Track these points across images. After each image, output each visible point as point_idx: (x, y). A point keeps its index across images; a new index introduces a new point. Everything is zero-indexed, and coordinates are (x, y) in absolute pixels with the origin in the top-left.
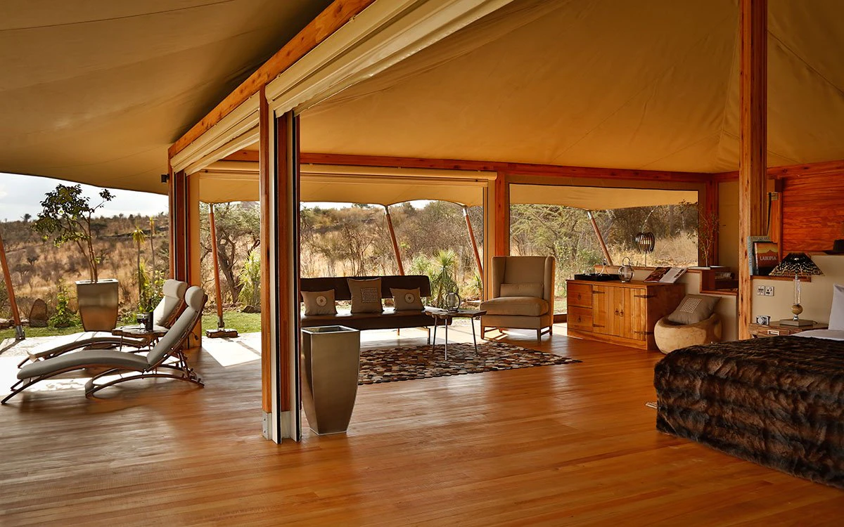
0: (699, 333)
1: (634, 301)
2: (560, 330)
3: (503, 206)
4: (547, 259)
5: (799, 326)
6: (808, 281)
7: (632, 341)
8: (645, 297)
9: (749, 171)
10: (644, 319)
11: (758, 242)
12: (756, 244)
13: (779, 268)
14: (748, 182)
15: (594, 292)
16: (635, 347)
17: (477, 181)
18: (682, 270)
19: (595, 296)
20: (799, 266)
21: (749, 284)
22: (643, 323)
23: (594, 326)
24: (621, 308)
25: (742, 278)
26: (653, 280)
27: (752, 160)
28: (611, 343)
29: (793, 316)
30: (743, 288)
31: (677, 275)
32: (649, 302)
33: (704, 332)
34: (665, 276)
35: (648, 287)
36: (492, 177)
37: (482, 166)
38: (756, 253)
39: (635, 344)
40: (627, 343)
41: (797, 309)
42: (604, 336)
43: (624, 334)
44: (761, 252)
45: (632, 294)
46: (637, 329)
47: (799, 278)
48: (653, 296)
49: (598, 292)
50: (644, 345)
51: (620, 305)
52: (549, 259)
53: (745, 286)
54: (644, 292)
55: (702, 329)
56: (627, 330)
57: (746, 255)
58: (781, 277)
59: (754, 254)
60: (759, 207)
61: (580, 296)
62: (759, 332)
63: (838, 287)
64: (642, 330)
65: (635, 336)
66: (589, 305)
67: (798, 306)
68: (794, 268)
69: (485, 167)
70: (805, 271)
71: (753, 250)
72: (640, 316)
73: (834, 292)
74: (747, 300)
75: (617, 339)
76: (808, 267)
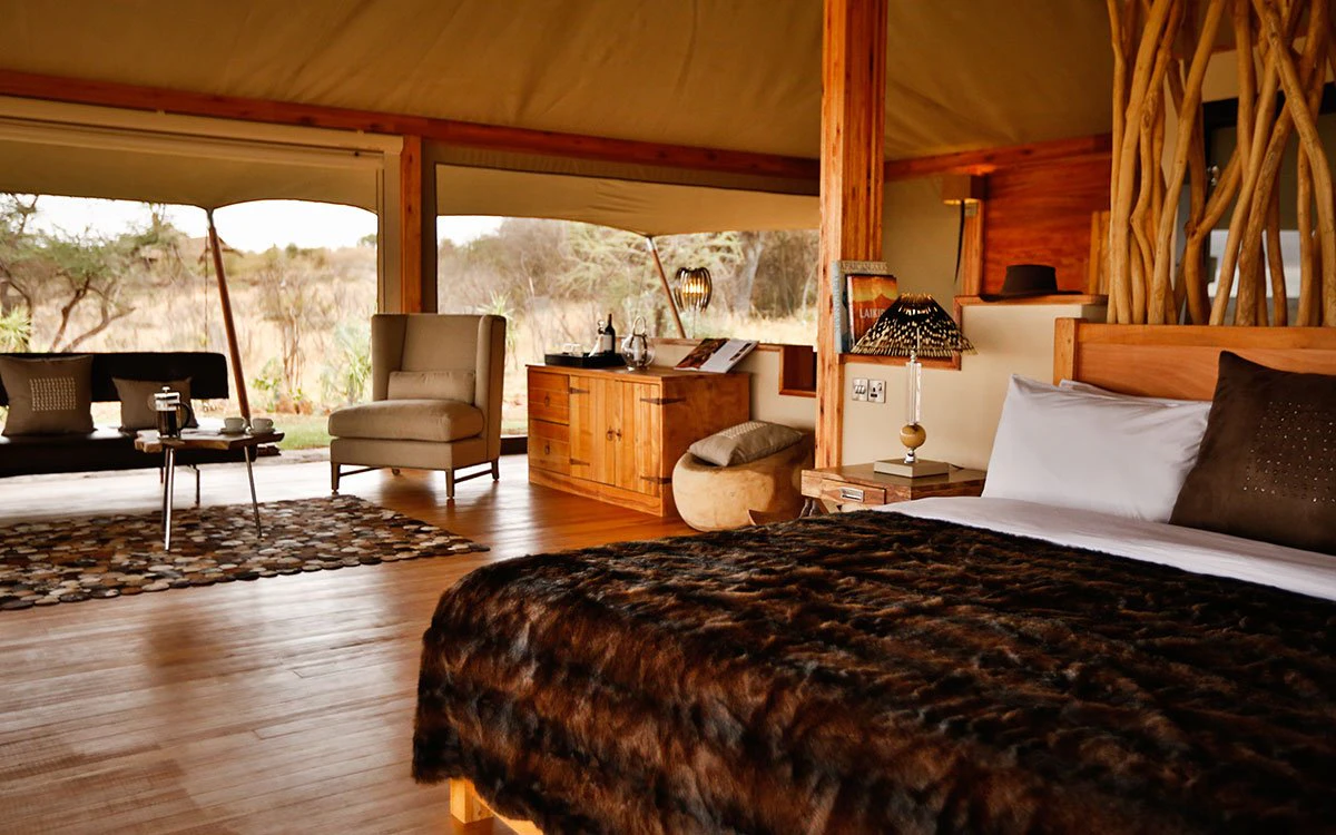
0: (759, 482)
1: (640, 409)
2: (515, 470)
3: (417, 207)
4: (482, 320)
5: (914, 478)
6: (954, 367)
7: (637, 498)
8: (658, 402)
9: (842, 103)
10: (657, 446)
11: (854, 275)
12: (849, 279)
13: (870, 335)
14: (838, 131)
15: (571, 391)
16: (641, 509)
17: (357, 153)
18: (748, 345)
19: (574, 398)
20: (914, 329)
21: (836, 375)
22: (654, 459)
23: (572, 462)
24: (617, 426)
25: (823, 360)
26: (690, 366)
27: (848, 76)
28: (601, 499)
29: (904, 453)
30: (823, 382)
31: (737, 355)
32: (667, 414)
33: (769, 480)
34: (713, 356)
35: (663, 379)
36: (393, 146)
37: (368, 122)
38: (850, 300)
39: (641, 504)
40: (625, 501)
41: (910, 436)
42: (589, 485)
43: (623, 481)
44: (861, 298)
45: (638, 395)
46: (646, 470)
47: (920, 358)
48: (675, 401)
49: (579, 391)
50: (655, 507)
51: (616, 420)
52: (485, 321)
53: (828, 380)
54: (657, 392)
55: (766, 473)
56: (628, 473)
57: (831, 306)
58: (872, 355)
59: (845, 303)
60: (862, 191)
61: (547, 398)
62: (823, 492)
63: (1018, 382)
64: (653, 475)
65: (642, 486)
66: (562, 418)
67: (916, 428)
68: (903, 333)
69: (376, 123)
70: (927, 341)
71: (845, 294)
72: (650, 443)
73: (1009, 394)
74: (832, 412)
75: (611, 491)
76: (935, 331)
